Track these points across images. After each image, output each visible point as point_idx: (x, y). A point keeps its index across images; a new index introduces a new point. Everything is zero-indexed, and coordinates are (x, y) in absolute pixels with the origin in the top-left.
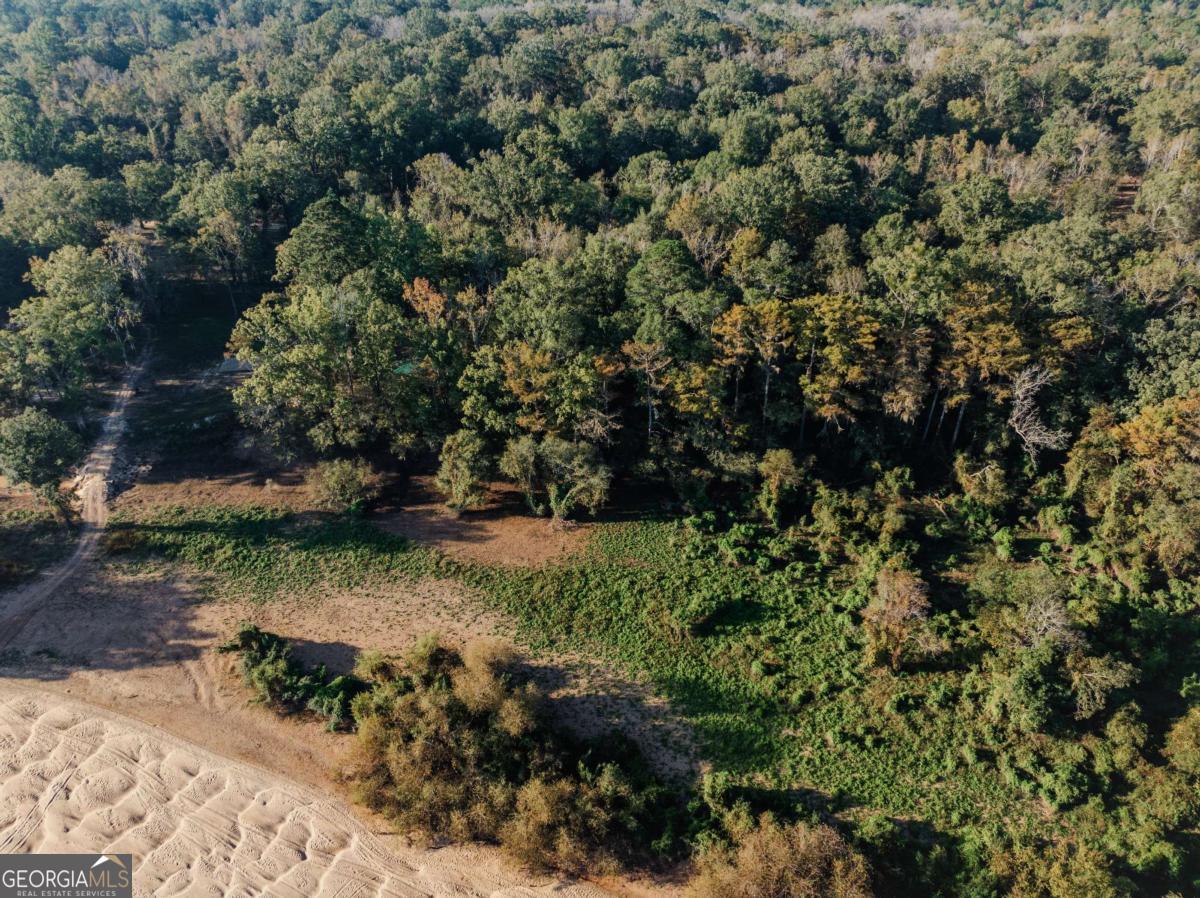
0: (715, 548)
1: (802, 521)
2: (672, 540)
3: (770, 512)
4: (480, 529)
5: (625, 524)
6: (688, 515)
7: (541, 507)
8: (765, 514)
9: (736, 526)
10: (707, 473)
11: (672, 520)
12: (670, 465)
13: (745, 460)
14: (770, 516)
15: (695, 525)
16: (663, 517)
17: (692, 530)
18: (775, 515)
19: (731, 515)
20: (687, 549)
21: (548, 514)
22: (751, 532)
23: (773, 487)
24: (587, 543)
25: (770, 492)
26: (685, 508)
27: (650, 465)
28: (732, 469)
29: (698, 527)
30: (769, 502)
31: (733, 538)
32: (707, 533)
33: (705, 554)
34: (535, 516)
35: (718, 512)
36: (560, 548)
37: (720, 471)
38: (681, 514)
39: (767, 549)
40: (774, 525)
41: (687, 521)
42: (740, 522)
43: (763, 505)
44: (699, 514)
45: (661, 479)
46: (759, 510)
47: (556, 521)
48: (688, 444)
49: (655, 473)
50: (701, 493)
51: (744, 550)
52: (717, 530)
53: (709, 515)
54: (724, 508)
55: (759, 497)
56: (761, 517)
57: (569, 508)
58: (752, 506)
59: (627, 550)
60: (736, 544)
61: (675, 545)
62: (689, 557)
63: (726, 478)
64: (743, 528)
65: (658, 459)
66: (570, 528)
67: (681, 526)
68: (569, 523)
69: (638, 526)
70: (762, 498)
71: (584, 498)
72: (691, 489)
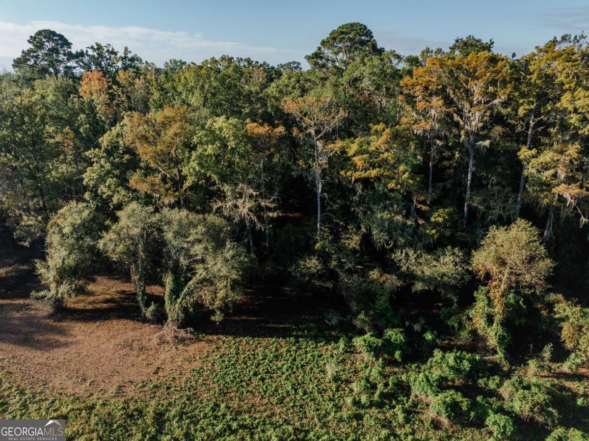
0: (404, 389)
1: (547, 353)
2: (331, 370)
3: (492, 335)
4: (62, 332)
5: (264, 341)
6: (362, 333)
7: (152, 307)
8: (484, 339)
9: (438, 354)
10: (392, 281)
11: (336, 340)
12: (341, 265)
13: (448, 259)
14: (493, 342)
15: (371, 348)
16: (324, 335)
17: (367, 356)
18: (501, 339)
19: (429, 336)
20: (356, 387)
21: (160, 318)
22: (466, 365)
23: (496, 294)
24: (197, 365)
25: (490, 303)
26: (358, 323)
27: (313, 264)
28: (428, 272)
29: (377, 351)
30: (490, 319)
31: (436, 374)
32: (392, 363)
33: (387, 400)
34: (145, 320)
35: (408, 332)
36: (152, 369)
37: (410, 277)
38: (351, 331)
39: (500, 397)
40: (500, 356)
41: (358, 341)
42: (445, 349)
43: (480, 323)
44: (379, 334)
45: (329, 285)
46: (474, 332)
47: (169, 330)
48: (367, 239)
49: (320, 276)
50: (382, 302)
51: (459, 397)
52: (407, 359)
53: (394, 335)
54: (417, 327)
55: (472, 313)
56: (476, 343)
57: (185, 310)
58: (461, 326)
59: (255, 381)
60: (442, 385)
61: (336, 379)
62: (357, 403)
63: (419, 286)
64: (451, 358)
65: (324, 257)
66: (182, 341)
67: (350, 350)
68: (182, 333)
69: (284, 345)
70: (477, 314)
71: (206, 296)
72: (368, 297)
